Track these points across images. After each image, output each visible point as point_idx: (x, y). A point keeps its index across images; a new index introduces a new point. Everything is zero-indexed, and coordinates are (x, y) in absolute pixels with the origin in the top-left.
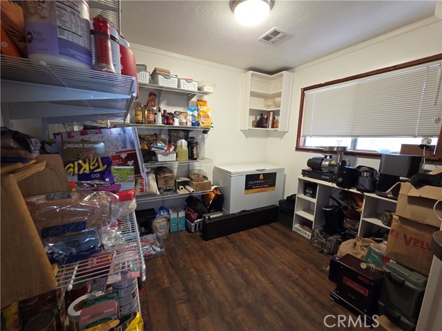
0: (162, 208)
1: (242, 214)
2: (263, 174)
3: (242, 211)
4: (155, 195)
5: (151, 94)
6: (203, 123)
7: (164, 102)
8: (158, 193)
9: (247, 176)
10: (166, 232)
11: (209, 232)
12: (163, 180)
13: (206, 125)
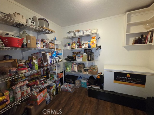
0: (81, 77)
1: (110, 93)
2: (130, 74)
3: (111, 91)
4: (76, 72)
5: (79, 39)
6: (92, 46)
7: (83, 40)
8: (77, 71)
9: (115, 72)
10: (79, 86)
11: (91, 93)
12: (79, 67)
13: (93, 47)
